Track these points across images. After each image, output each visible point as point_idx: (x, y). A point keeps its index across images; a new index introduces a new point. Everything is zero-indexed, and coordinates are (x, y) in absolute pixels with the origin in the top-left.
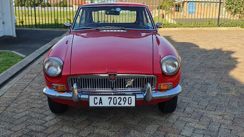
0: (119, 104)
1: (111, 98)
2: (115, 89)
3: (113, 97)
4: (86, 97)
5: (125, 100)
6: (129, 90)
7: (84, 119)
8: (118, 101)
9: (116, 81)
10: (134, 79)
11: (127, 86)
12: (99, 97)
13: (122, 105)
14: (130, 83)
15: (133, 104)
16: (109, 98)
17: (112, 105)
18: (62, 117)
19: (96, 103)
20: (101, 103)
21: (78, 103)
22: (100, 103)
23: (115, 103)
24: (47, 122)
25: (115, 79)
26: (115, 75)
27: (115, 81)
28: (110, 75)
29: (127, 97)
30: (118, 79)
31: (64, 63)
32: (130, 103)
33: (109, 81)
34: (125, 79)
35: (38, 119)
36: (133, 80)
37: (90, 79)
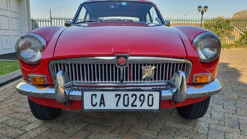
0: (132, 105)
1: (120, 95)
2: (125, 81)
3: (122, 93)
4: (79, 93)
5: (142, 98)
6: (148, 83)
7: (79, 129)
8: (131, 100)
9: (127, 68)
10: (156, 65)
11: (144, 77)
12: (99, 94)
13: (138, 108)
14: (149, 72)
15: (156, 106)
16: (116, 95)
17: (121, 107)
18: (49, 125)
19: (94, 104)
20: (104, 103)
21: (65, 103)
22: (101, 103)
23: (126, 104)
24: (27, 132)
25: (125, 65)
26: (126, 57)
27: (125, 67)
28: (118, 57)
29: (146, 94)
30: (130, 65)
31: (47, 43)
32: (150, 104)
33: (116, 68)
34: (141, 65)
35: (16, 128)
36: (154, 67)
37: (86, 65)
